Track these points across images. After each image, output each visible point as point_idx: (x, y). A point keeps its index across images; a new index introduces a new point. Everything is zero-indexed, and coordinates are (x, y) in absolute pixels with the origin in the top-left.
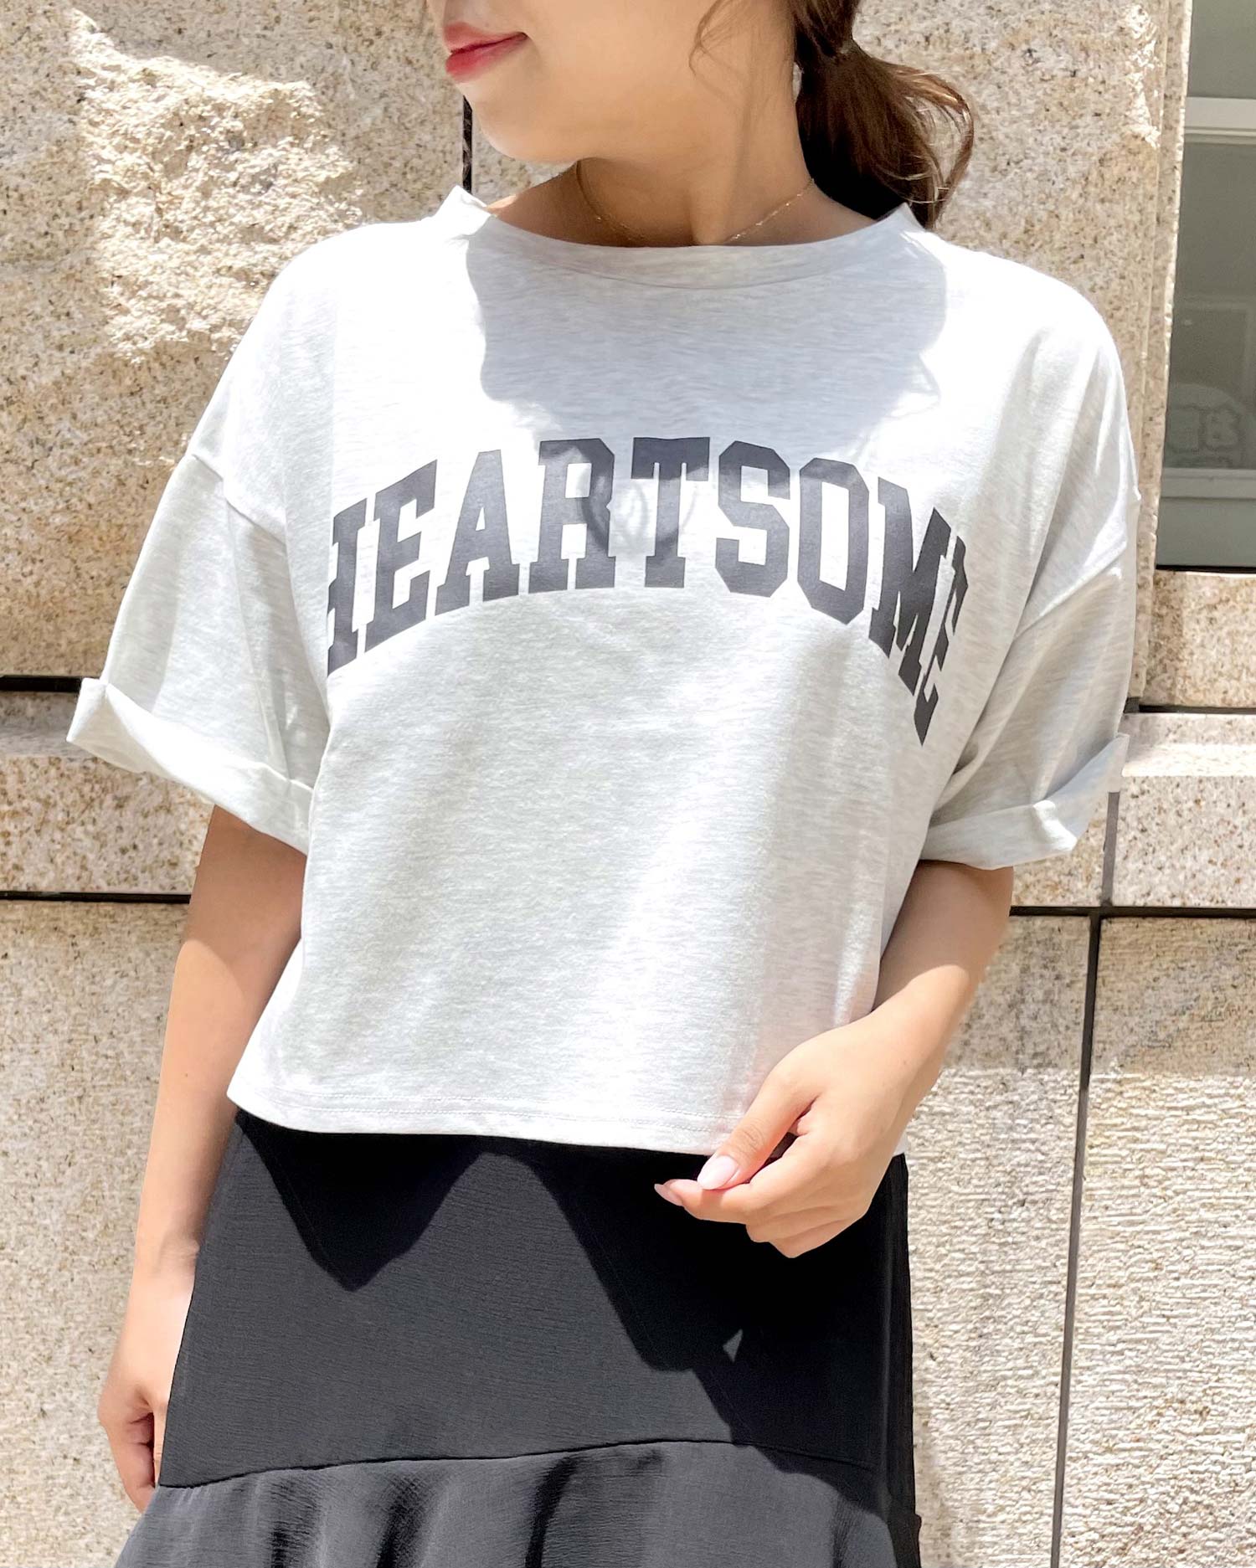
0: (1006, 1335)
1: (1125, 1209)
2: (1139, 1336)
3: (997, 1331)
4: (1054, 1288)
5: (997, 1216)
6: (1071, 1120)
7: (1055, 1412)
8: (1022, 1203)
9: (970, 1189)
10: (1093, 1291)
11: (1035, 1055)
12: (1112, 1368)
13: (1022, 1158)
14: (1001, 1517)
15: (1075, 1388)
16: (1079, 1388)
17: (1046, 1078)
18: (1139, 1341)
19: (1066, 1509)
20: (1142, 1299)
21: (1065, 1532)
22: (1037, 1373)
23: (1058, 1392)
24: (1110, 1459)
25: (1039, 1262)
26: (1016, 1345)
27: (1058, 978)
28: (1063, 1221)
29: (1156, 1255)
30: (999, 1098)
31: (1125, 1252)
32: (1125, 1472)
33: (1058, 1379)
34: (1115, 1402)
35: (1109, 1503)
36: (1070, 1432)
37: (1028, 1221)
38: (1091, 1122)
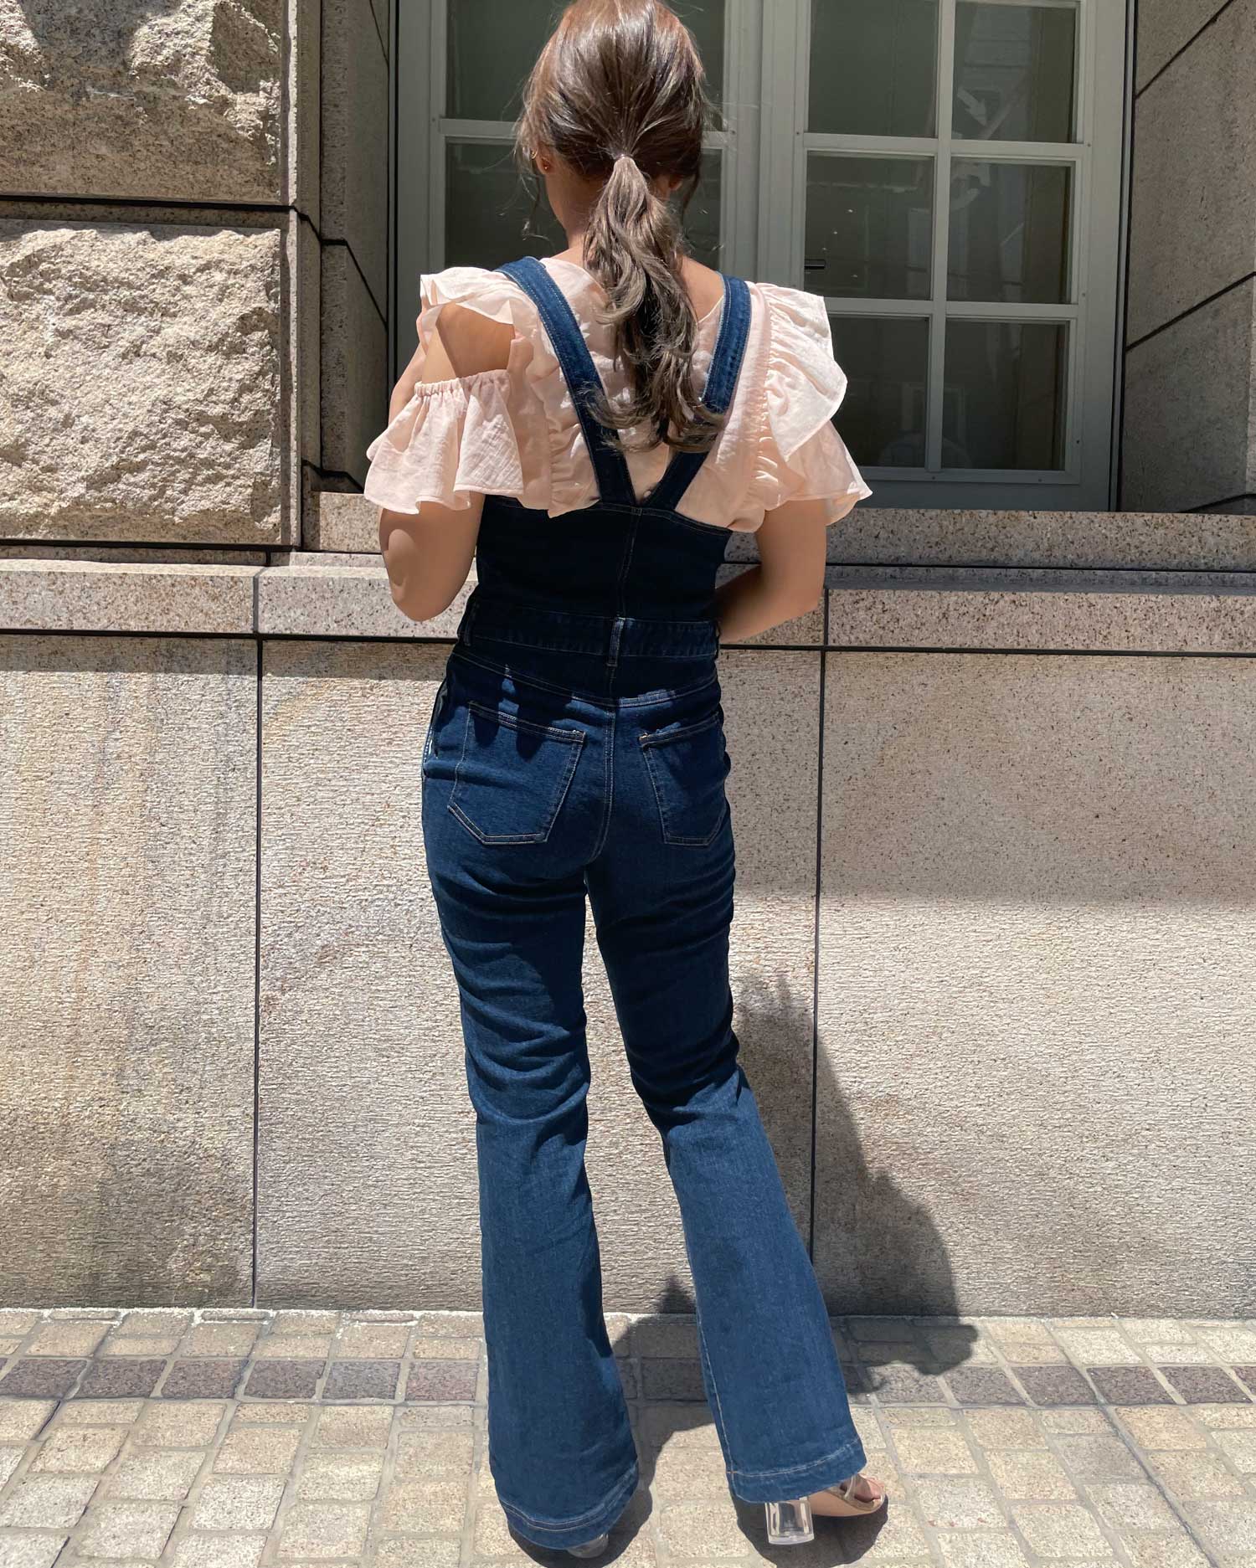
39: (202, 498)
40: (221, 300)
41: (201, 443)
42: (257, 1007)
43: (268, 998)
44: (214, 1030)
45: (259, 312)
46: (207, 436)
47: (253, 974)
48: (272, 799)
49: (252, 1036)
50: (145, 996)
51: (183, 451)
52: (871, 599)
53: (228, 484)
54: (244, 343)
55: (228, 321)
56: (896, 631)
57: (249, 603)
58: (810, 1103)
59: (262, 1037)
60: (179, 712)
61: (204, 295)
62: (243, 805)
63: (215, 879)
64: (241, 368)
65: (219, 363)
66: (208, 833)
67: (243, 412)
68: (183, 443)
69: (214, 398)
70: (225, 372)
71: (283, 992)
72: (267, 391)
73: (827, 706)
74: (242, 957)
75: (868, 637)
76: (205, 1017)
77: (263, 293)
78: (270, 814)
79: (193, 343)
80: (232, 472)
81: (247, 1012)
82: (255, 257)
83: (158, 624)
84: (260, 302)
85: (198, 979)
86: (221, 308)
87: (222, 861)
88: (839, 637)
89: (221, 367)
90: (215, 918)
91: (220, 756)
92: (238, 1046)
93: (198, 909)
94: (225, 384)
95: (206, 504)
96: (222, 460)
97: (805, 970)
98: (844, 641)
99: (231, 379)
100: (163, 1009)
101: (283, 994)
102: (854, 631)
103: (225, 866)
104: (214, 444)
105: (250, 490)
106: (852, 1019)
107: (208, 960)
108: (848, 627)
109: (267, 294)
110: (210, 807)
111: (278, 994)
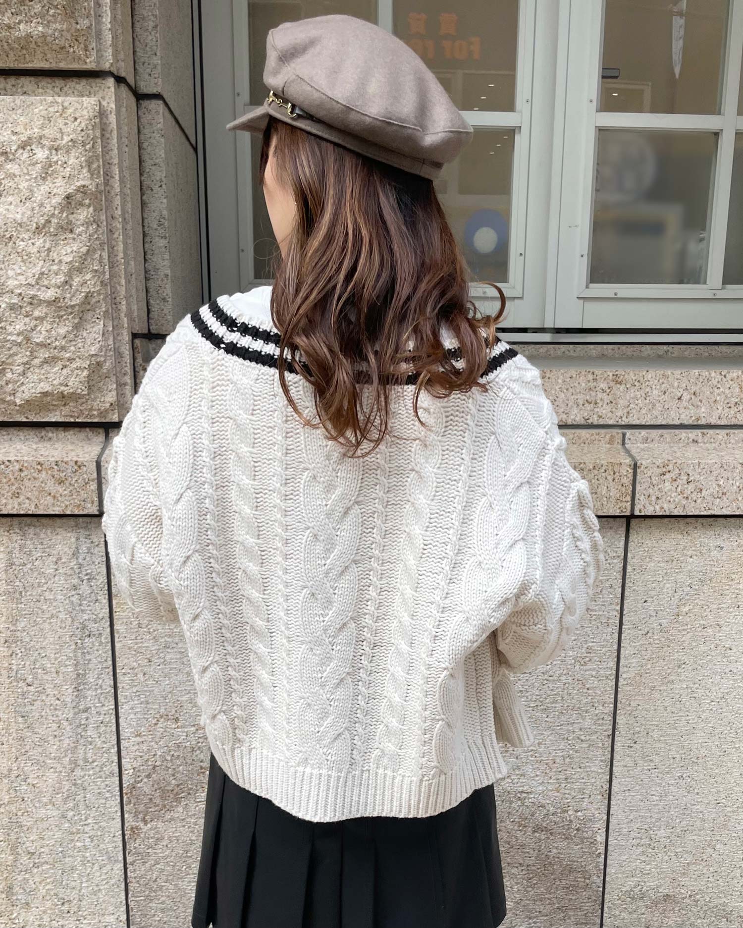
0: (89, 690)
1: (133, 637)
2: (145, 689)
3: (85, 688)
4: (107, 670)
5: (79, 641)
6: (105, 601)
7: (114, 721)
8: (89, 636)
9: (66, 630)
10: (123, 671)
11: (87, 574)
12: (136, 702)
13: (86, 617)
14: (95, 764)
15: (121, 711)
16: (122, 710)
17: (92, 584)
18: (146, 691)
19: (123, 761)
20: (145, 674)
21: (123, 769)
22: (103, 705)
23: (114, 713)
24: (138, 739)
25: (99, 660)
26: (94, 693)
27: (92, 542)
28: (108, 642)
29: (148, 656)
30: (73, 593)
31: (135, 655)
32: (145, 744)
33: (113, 707)
34: (139, 716)
35: (141, 757)
36: (121, 728)
37: (93, 643)
38: (114, 602)
39: (40, 380)
40: (44, 179)
41: (36, 326)
42: (124, 835)
43: (132, 828)
44: (88, 854)
45: (83, 190)
46: (41, 319)
47: (118, 808)
48: (126, 661)
49: (121, 858)
50: (25, 828)
51: (18, 335)
52: (677, 471)
53: (65, 367)
54: (70, 223)
55: (55, 201)
56: (699, 501)
57: (94, 486)
58: (599, 902)
59: (129, 859)
60: (36, 585)
61: (28, 174)
62: (100, 666)
63: (79, 730)
64: (69, 250)
65: (47, 245)
66: (70, 691)
67: (73, 296)
68: (19, 326)
69: (46, 283)
70: (53, 255)
71: (146, 823)
72: (96, 271)
73: (629, 569)
74: (108, 795)
75: (672, 506)
76: (78, 844)
77: (85, 170)
78: (124, 674)
79: (20, 224)
80: (68, 355)
81: (115, 839)
82: (74, 131)
83: (9, 507)
84: (84, 179)
85: (71, 814)
86: (44, 189)
87: (84, 715)
88: (644, 507)
89: (49, 250)
90: (81, 763)
91: (76, 624)
92: (109, 867)
93: (66, 756)
94: (55, 267)
95: (45, 387)
96: (57, 343)
97: (599, 797)
98: (649, 511)
99: (60, 261)
100: (43, 839)
101: (146, 824)
102: (660, 501)
103: (87, 719)
104: (49, 327)
105: (86, 373)
106: (639, 835)
107: (78, 798)
108: (654, 498)
109: (89, 171)
110: (70, 669)
111: (142, 825)
